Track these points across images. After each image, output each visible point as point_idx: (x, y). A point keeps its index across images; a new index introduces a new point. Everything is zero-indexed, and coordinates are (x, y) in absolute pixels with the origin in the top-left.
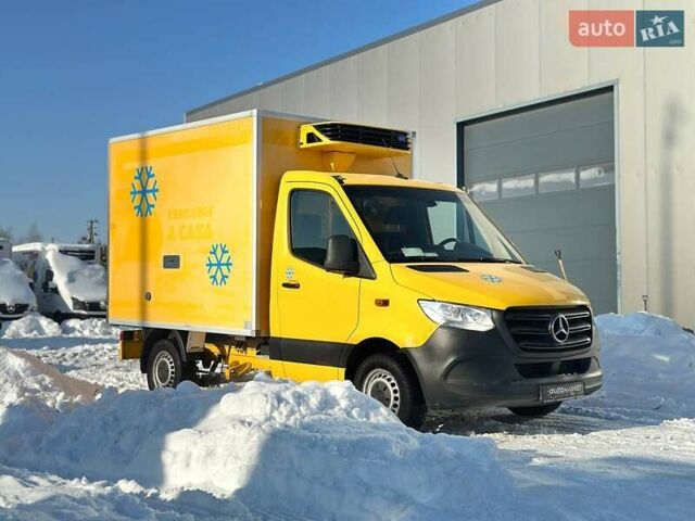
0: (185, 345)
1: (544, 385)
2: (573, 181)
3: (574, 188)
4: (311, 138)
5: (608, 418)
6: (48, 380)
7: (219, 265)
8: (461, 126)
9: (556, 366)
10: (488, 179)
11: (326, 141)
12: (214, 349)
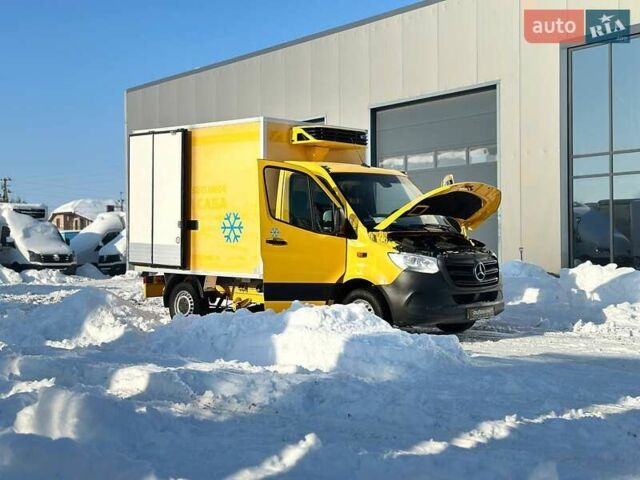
0: (203, 286)
1: (470, 308)
2: (465, 158)
3: (465, 163)
4: (300, 137)
5: (508, 332)
6: (128, 309)
7: (232, 228)
8: (374, 112)
9: (477, 296)
10: (397, 155)
11: (312, 140)
12: (220, 289)
